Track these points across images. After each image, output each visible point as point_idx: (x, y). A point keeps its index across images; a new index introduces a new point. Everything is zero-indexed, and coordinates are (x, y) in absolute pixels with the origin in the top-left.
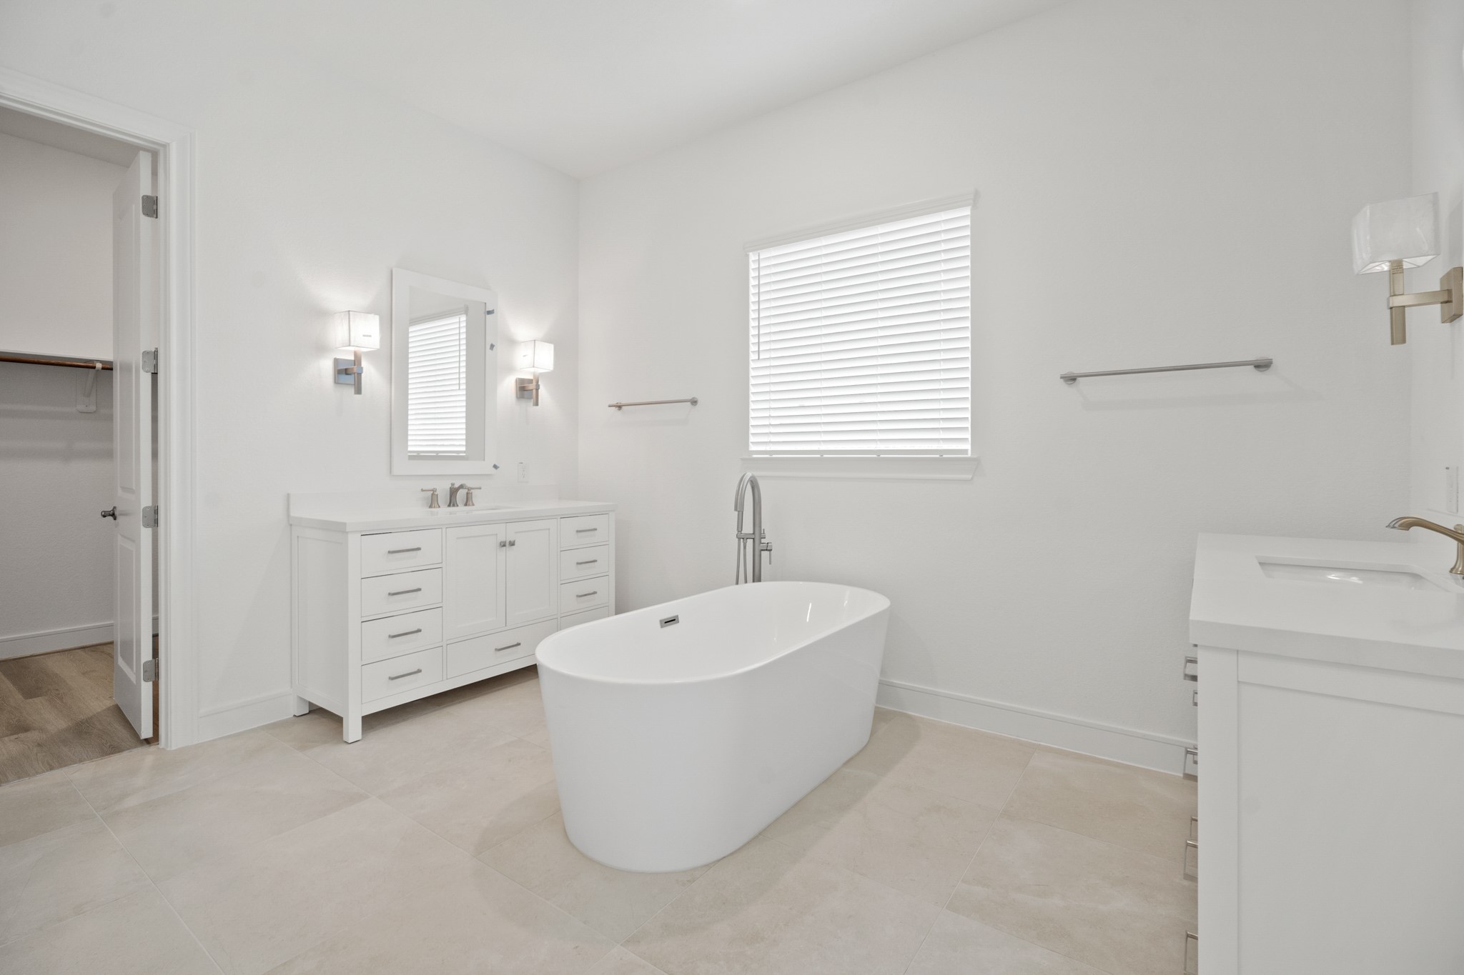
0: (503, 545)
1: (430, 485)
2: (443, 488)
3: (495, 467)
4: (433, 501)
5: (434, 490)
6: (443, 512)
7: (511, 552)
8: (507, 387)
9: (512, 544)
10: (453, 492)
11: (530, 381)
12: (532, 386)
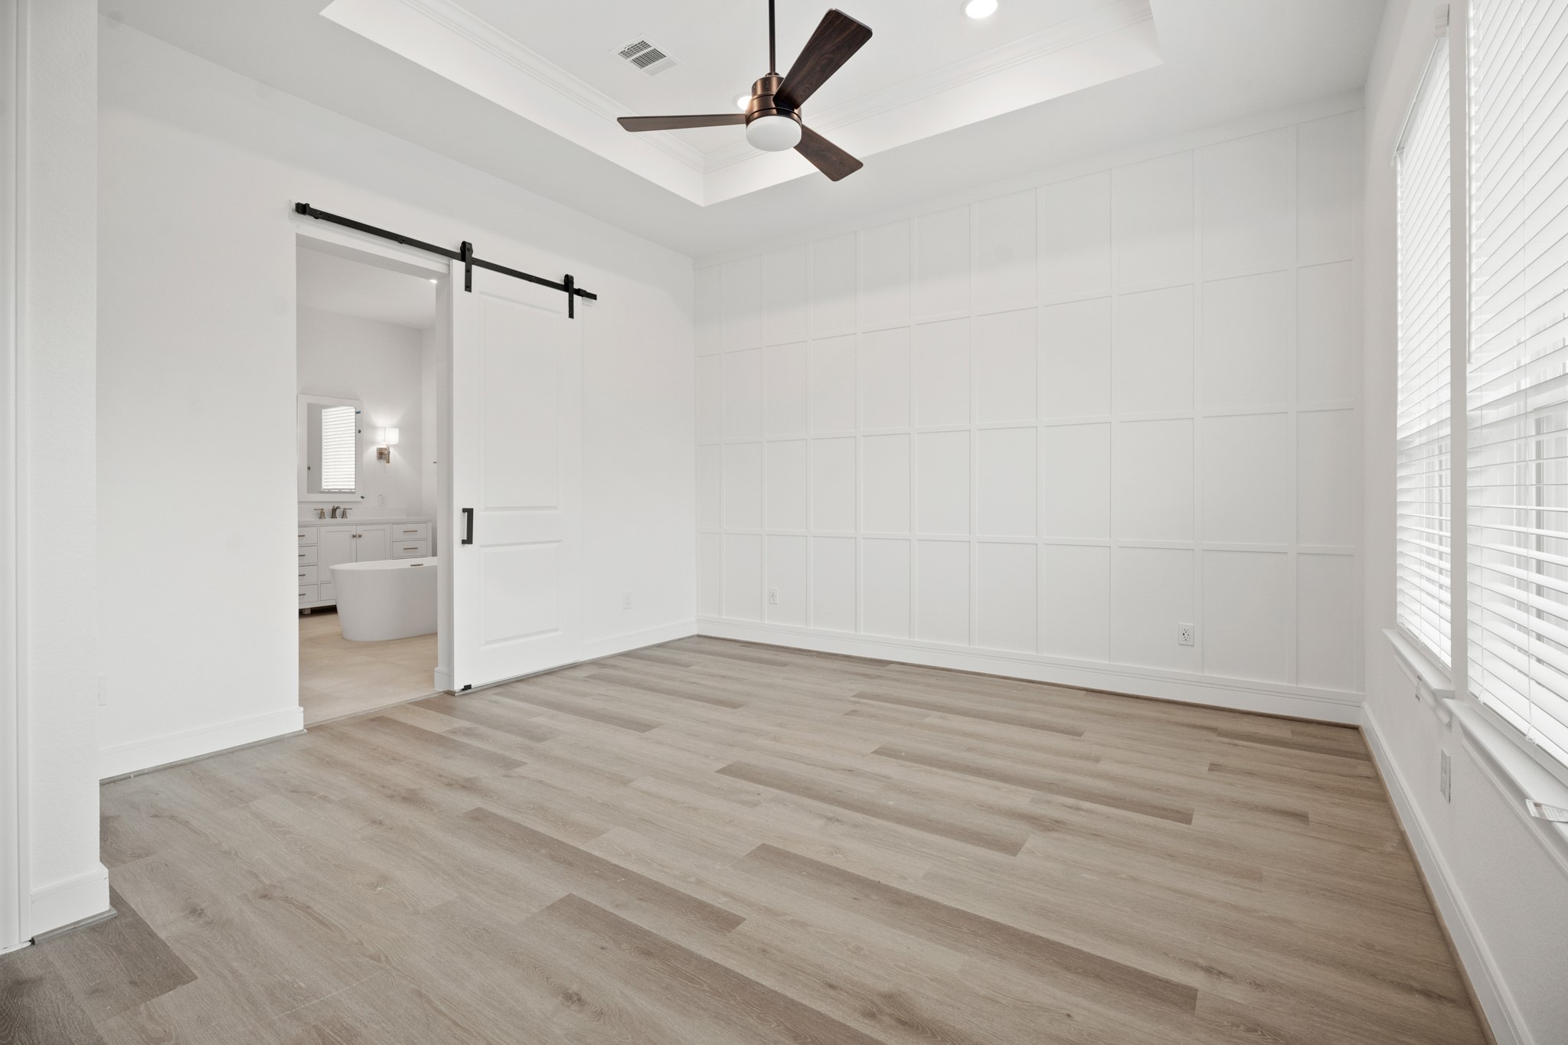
0: (354, 536)
1: (320, 506)
2: (328, 508)
3: (362, 497)
4: (322, 515)
5: (322, 510)
6: (328, 520)
7: (359, 540)
8: (372, 452)
9: (360, 536)
10: (334, 510)
11: (386, 449)
12: (386, 452)
